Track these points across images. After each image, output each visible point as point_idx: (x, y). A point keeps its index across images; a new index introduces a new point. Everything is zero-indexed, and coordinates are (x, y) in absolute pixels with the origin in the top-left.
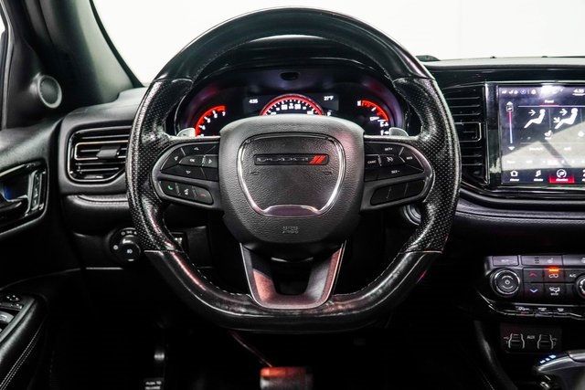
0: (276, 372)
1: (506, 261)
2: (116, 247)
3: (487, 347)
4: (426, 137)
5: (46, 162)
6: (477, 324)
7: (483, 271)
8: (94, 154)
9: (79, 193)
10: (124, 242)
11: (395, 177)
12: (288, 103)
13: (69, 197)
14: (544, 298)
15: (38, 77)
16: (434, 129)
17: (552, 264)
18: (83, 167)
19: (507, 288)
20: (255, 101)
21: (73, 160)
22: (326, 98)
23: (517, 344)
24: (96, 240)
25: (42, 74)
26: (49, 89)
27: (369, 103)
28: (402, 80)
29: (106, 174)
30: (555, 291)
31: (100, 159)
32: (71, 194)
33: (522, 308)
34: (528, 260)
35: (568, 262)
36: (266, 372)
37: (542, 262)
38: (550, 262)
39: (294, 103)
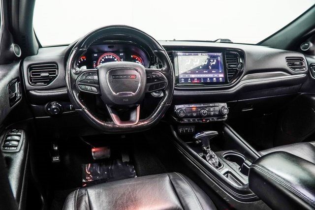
0: (97, 149)
1: (180, 106)
2: (49, 109)
3: (175, 133)
4: (164, 69)
5: (20, 78)
6: (171, 126)
7: (174, 110)
8: (40, 75)
9: (34, 90)
10: (53, 107)
11: (156, 82)
12: (108, 56)
13: (30, 91)
14: (192, 117)
15: (13, 45)
16: (166, 67)
17: (194, 107)
18: (34, 80)
19: (182, 115)
20: (96, 55)
21: (30, 77)
22: (121, 54)
23: (183, 131)
24: (41, 107)
25: (14, 43)
26: (17, 49)
27: (135, 56)
28: (156, 51)
29: (45, 82)
30: (195, 114)
31: (42, 77)
32: (31, 90)
33: (186, 120)
34: (187, 106)
35: (198, 106)
36: (93, 150)
37: (191, 106)
38: (193, 106)
39: (110, 56)
